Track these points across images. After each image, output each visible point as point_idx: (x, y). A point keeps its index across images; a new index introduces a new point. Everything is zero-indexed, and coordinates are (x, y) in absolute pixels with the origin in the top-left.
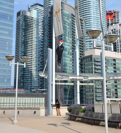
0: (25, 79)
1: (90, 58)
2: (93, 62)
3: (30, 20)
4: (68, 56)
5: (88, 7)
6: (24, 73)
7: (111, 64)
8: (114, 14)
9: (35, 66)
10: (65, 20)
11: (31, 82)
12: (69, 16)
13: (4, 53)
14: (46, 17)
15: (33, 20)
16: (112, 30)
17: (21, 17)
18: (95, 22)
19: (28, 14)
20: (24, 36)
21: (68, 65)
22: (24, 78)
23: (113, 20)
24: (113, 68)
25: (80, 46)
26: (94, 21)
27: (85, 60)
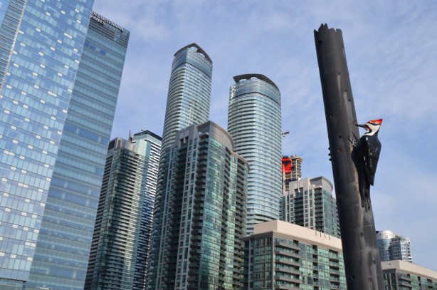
0: (106, 278)
1: (266, 240)
2: (274, 248)
3: (133, 159)
4: (213, 232)
5: (249, 143)
6: (106, 263)
7: (309, 254)
8: (293, 163)
9: (131, 252)
10: (213, 157)
11: (118, 284)
12: (221, 151)
13: (81, 211)
14: (173, 149)
15: (137, 159)
16: (296, 190)
17: (115, 150)
18: (261, 173)
19: (130, 147)
20: (116, 188)
21: (212, 252)
22: (104, 276)
23: (289, 173)
24: (312, 264)
25: (237, 214)
26: (259, 171)
27: (255, 242)
